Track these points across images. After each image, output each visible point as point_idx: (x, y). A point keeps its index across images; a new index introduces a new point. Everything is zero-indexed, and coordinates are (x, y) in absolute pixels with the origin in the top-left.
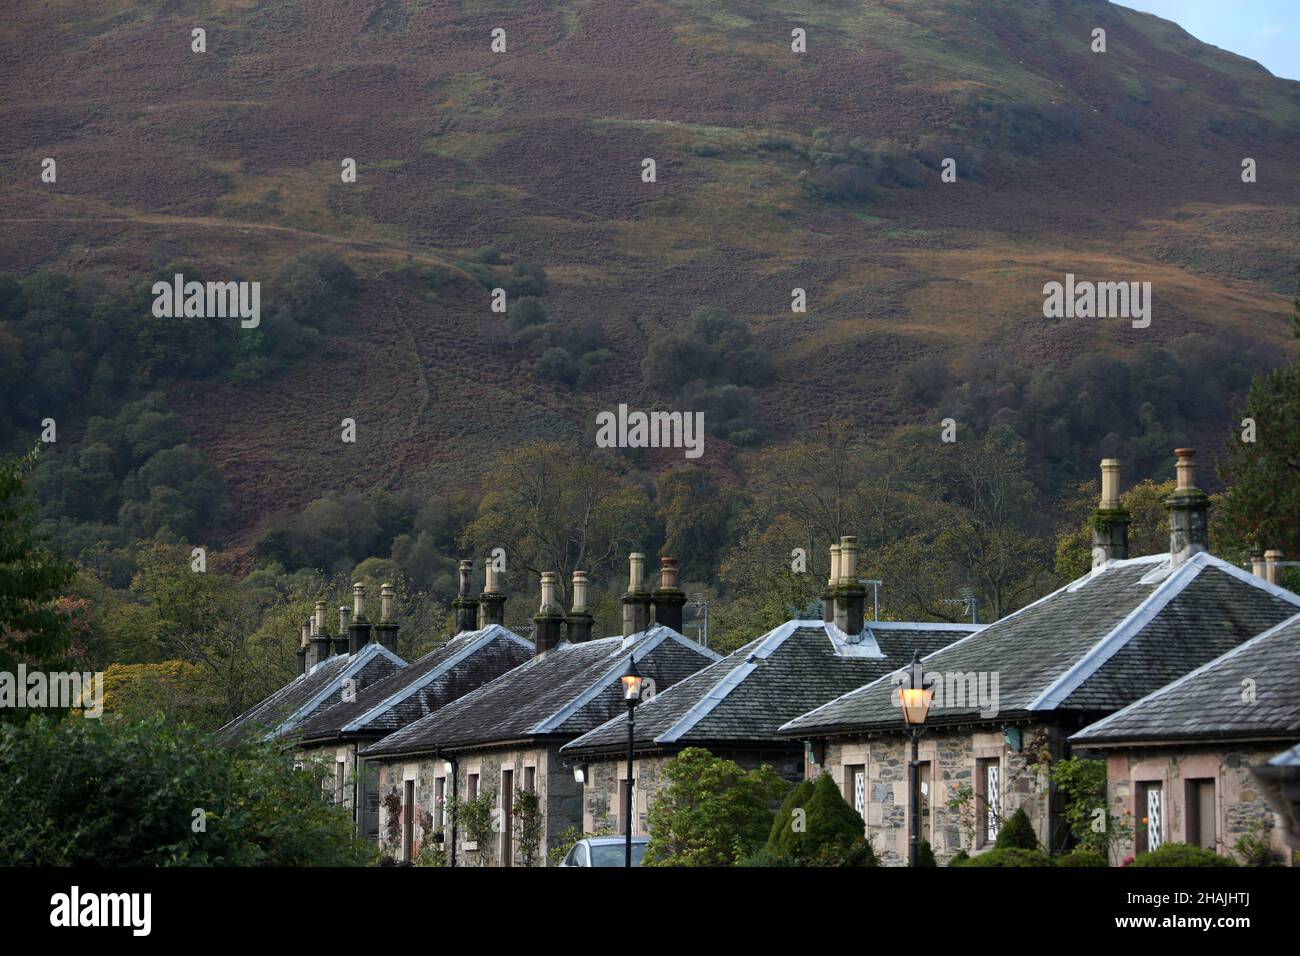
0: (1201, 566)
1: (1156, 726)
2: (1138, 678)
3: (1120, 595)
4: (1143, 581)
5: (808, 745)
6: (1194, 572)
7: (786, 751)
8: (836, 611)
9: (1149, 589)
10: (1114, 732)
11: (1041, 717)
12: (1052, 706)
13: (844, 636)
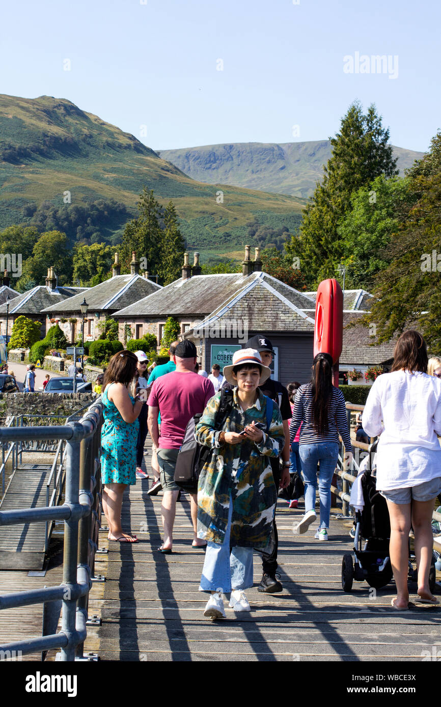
0: (137, 277)
1: (131, 313)
2: (125, 302)
3: (120, 284)
4: (125, 281)
5: (48, 316)
6: (136, 279)
7: (42, 317)
8: (49, 283)
9: (126, 282)
10: (121, 314)
11: (104, 311)
12: (106, 308)
13: (51, 290)
